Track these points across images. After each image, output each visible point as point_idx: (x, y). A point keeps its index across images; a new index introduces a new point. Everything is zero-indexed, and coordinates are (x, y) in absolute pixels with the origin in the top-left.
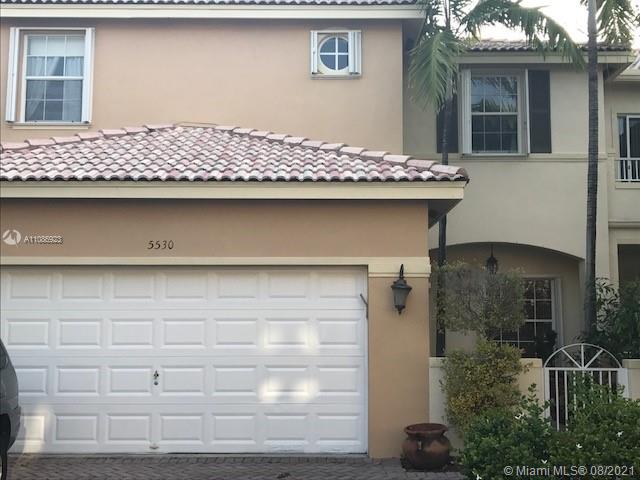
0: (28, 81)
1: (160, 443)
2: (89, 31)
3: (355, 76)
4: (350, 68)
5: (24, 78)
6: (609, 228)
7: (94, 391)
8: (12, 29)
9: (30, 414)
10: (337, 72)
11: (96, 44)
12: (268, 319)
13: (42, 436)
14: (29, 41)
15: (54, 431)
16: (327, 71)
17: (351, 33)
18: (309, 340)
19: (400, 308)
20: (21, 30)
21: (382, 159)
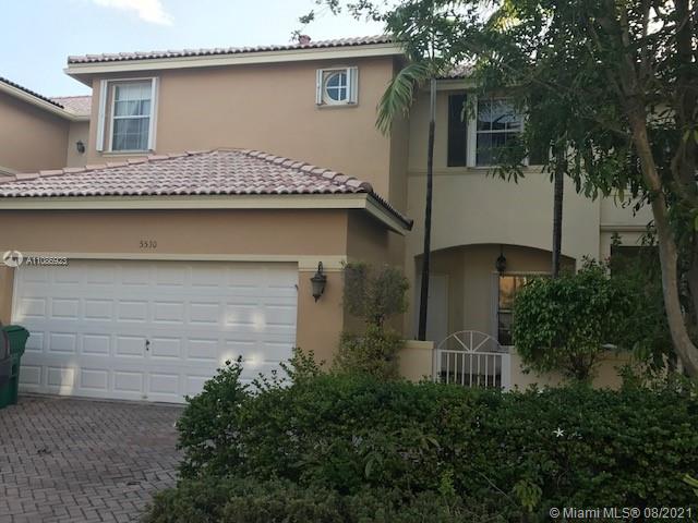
0: (116, 121)
1: (149, 394)
2: (154, 79)
3: (351, 105)
4: (347, 100)
5: (112, 118)
6: (601, 231)
7: (106, 353)
8: (102, 82)
9: (65, 368)
10: (339, 102)
11: (161, 90)
12: (229, 304)
13: (72, 384)
14: (117, 89)
15: (81, 381)
16: (330, 102)
17: (348, 69)
18: (258, 322)
19: (317, 297)
20: (109, 83)
21: (321, 175)
